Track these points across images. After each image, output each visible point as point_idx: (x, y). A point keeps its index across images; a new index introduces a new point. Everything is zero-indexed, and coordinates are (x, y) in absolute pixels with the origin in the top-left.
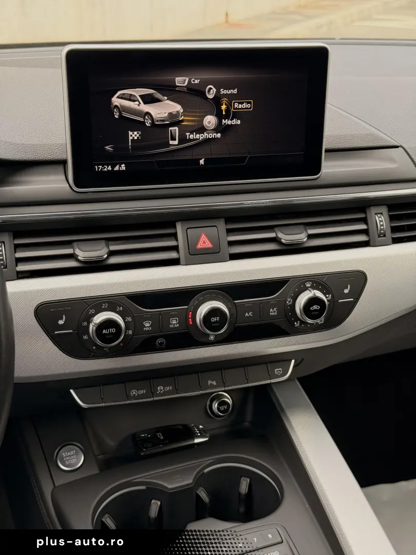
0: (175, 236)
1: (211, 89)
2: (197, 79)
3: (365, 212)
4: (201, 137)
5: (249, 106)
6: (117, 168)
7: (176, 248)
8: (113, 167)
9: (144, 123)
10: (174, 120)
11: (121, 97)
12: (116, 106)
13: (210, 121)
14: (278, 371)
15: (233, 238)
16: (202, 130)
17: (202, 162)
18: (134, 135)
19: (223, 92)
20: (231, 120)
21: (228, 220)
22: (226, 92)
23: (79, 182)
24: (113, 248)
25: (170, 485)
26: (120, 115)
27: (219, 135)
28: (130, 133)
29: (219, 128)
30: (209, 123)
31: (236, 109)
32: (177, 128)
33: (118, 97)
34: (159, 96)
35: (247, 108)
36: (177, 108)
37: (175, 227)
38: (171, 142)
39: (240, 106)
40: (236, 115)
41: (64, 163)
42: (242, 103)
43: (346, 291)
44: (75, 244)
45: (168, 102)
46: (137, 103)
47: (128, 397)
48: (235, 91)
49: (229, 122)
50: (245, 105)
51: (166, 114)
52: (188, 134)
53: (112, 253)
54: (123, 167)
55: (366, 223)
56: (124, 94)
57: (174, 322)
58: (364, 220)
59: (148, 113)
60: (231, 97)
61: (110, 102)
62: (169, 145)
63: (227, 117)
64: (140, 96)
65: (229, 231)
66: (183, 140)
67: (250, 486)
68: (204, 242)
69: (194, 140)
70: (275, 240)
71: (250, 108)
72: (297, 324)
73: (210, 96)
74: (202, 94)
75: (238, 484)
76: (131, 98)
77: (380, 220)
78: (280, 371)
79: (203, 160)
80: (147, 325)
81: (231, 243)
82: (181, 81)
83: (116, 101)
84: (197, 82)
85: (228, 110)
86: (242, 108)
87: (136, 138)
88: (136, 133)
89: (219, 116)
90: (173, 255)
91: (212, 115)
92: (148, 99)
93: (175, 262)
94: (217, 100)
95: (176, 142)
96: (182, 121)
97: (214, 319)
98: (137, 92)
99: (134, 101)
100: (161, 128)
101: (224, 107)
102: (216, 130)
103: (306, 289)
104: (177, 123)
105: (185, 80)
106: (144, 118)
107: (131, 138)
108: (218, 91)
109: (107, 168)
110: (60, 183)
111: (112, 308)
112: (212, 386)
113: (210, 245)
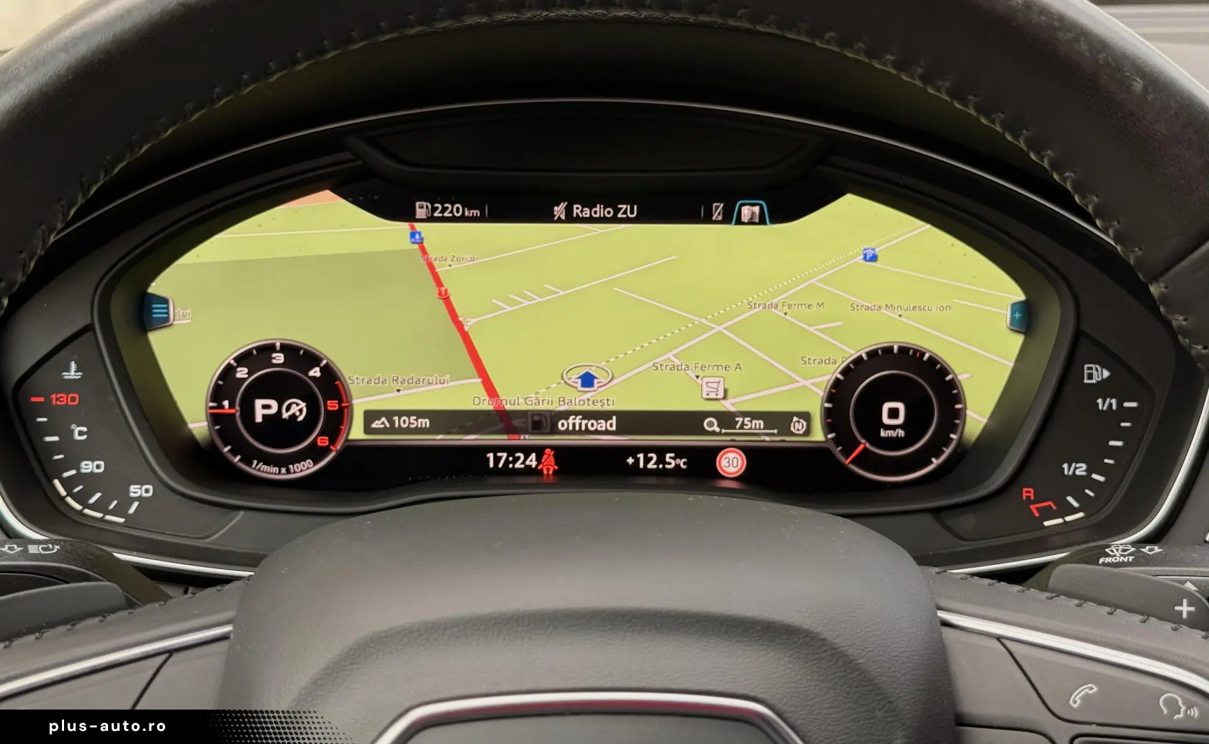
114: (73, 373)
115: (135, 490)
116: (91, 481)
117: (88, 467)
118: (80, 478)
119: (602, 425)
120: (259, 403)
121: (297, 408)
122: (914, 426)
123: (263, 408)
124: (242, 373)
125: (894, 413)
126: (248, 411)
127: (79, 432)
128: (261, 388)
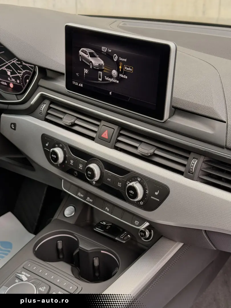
0: (98, 126)
1: (115, 56)
2: (110, 50)
3: (189, 154)
4: (111, 80)
5: (131, 70)
6: (80, 85)
7: (96, 133)
8: (78, 84)
9: (90, 66)
10: (100, 68)
11: (82, 51)
12: (80, 55)
13: (114, 72)
14: (137, 222)
15: (120, 138)
16: (111, 76)
17: (110, 93)
18: (86, 71)
20: (124, 75)
22: (121, 59)
23: (67, 86)
24: (76, 122)
26: (82, 60)
27: (118, 82)
28: (85, 70)
29: (118, 78)
30: (114, 74)
31: (126, 70)
32: (101, 72)
33: (81, 51)
34: (95, 54)
35: (130, 71)
36: (102, 62)
37: (100, 123)
38: (99, 79)
39: (127, 69)
40: (125, 73)
42: (128, 67)
44: (67, 115)
45: (99, 58)
46: (87, 55)
47: (76, 194)
48: (125, 60)
49: (122, 76)
50: (129, 69)
51: (98, 64)
52: (106, 77)
54: (82, 86)
55: (187, 161)
56: (83, 50)
57: (81, 166)
59: (91, 62)
60: (123, 63)
61: (78, 53)
63: (121, 73)
64: (89, 53)
66: (104, 79)
68: (105, 135)
69: (108, 81)
71: (132, 71)
73: (115, 60)
74: (112, 58)
76: (85, 53)
77: (196, 163)
78: (138, 223)
79: (111, 92)
80: (72, 162)
82: (104, 49)
84: (110, 51)
85: (122, 69)
86: (128, 70)
87: (87, 73)
88: (87, 70)
89: (118, 70)
90: (95, 136)
91: (115, 70)
92: (92, 55)
94: (118, 62)
95: (101, 80)
96: (103, 70)
97: (89, 173)
98: (88, 50)
99: (87, 54)
100: (95, 70)
101: (120, 67)
104: (102, 70)
105: (105, 49)
106: (90, 64)
107: (85, 72)
108: (118, 58)
109: (77, 84)
110: (61, 84)
111: (62, 148)
112: (106, 211)
113: (107, 137)
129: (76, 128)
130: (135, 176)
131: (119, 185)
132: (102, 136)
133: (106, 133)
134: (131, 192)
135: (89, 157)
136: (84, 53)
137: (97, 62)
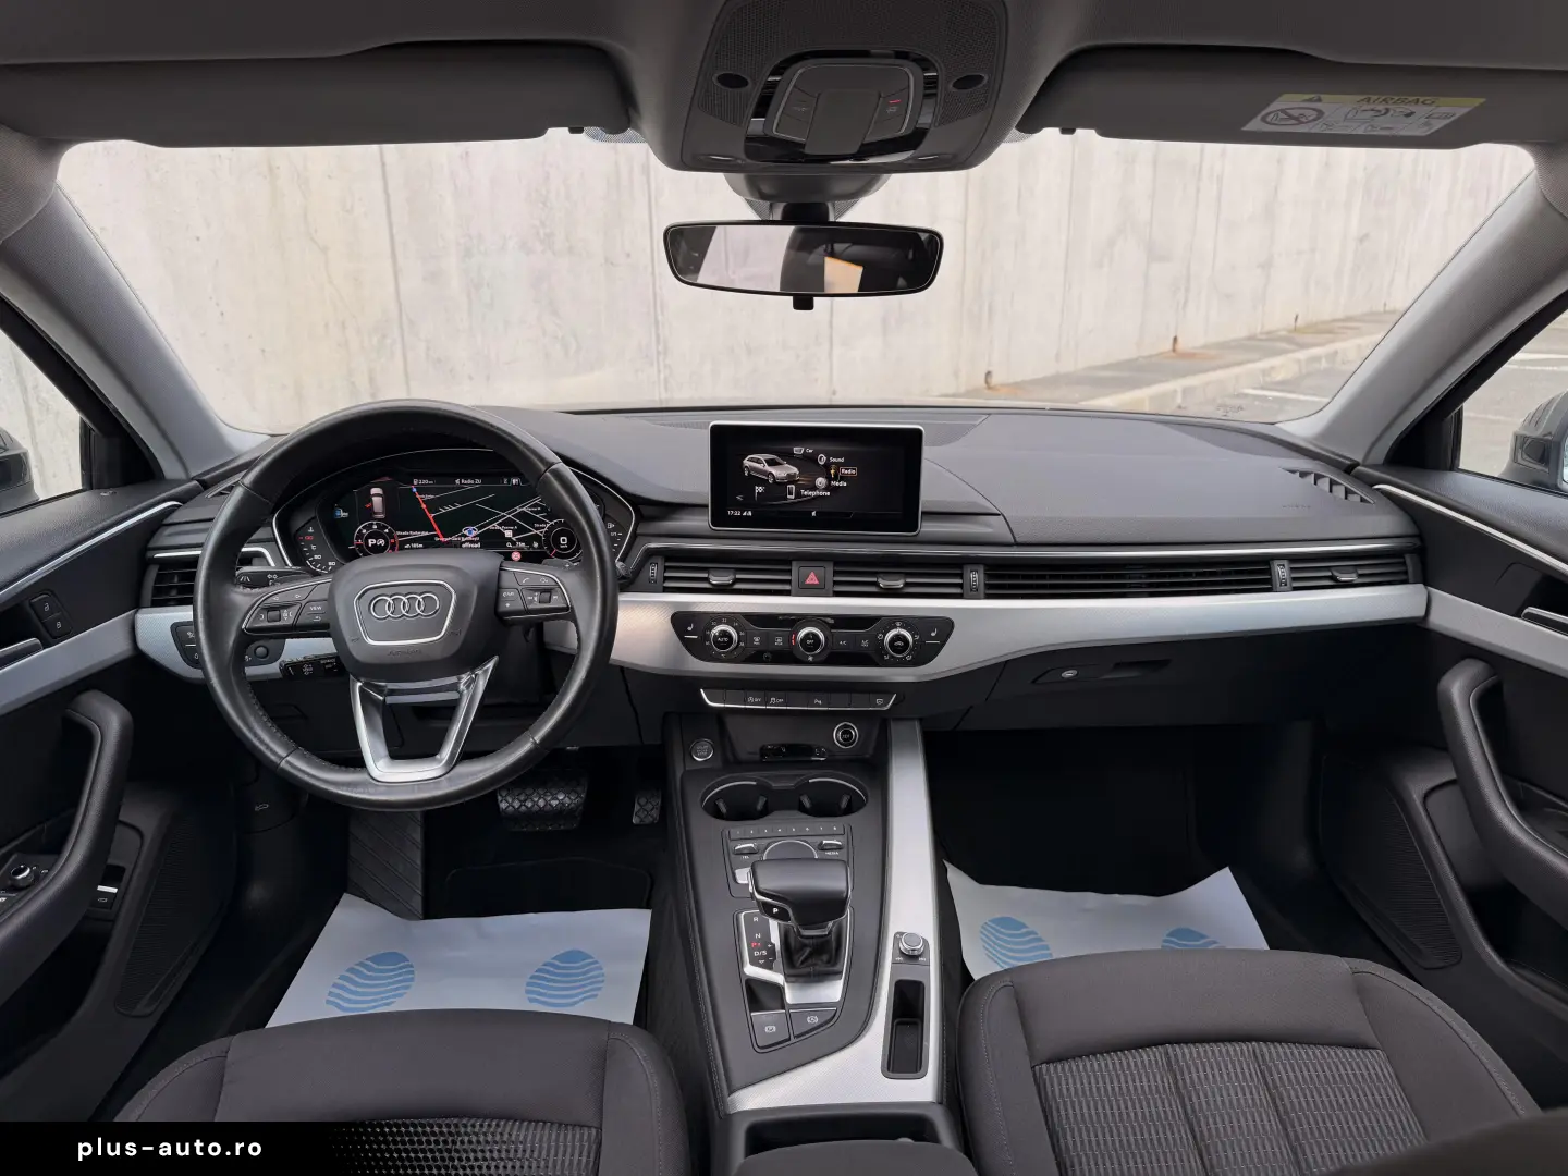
0: (789, 572)
1: (821, 457)
2: (811, 449)
3: (961, 568)
4: (813, 494)
5: (854, 472)
6: (745, 514)
7: (789, 582)
8: (742, 513)
9: (767, 480)
10: (791, 479)
11: (751, 460)
12: (746, 466)
13: (821, 481)
14: (879, 699)
15: (837, 579)
16: (814, 488)
17: (814, 514)
18: (759, 489)
19: (832, 459)
20: (839, 482)
21: (836, 564)
22: (835, 460)
23: (715, 522)
24: (738, 576)
25: (775, 785)
26: (749, 474)
27: (828, 494)
28: (756, 487)
29: (829, 488)
30: (820, 483)
31: (843, 473)
32: (793, 486)
33: (748, 460)
34: (780, 460)
35: (853, 474)
36: (795, 470)
37: (791, 565)
38: (789, 496)
39: (847, 472)
40: (843, 478)
41: (706, 506)
42: (848, 469)
43: (933, 634)
44: (712, 571)
45: (787, 465)
46: (763, 465)
47: (745, 703)
48: (842, 460)
49: (837, 484)
50: (851, 471)
51: (785, 475)
52: (802, 491)
53: (737, 581)
54: (750, 513)
55: (962, 578)
56: (753, 458)
57: (779, 641)
58: (961, 576)
59: (771, 473)
60: (838, 465)
61: (742, 463)
62: (786, 499)
63: (835, 479)
64: (765, 460)
65: (836, 573)
66: (798, 495)
67: (850, 802)
69: (807, 496)
70: (876, 584)
71: (855, 474)
72: (886, 658)
73: (822, 463)
74: (814, 461)
75: (840, 798)
76: (758, 461)
77: (975, 577)
78: (881, 700)
79: (815, 512)
80: (757, 640)
81: (835, 583)
82: (798, 450)
83: (746, 462)
84: (810, 451)
85: (836, 475)
86: (848, 474)
87: (760, 491)
88: (760, 487)
89: (829, 479)
90: (787, 587)
91: (823, 477)
92: (771, 463)
93: (787, 593)
94: (827, 466)
95: (793, 497)
96: (798, 481)
97: (809, 642)
98: (762, 457)
99: (760, 463)
100: (780, 485)
101: (832, 472)
102: (826, 489)
103: (895, 627)
104: (793, 482)
105: (801, 450)
106: (768, 477)
107: (756, 491)
108: (828, 459)
109: (738, 513)
110: (701, 522)
111: (729, 623)
112: (818, 705)
113: (816, 582)
114: (311, 530)
115: (330, 563)
116: (317, 561)
117: (316, 557)
118: (314, 560)
119: (476, 546)
120: (370, 541)
121: (382, 542)
122: (571, 543)
123: (371, 542)
124: (364, 531)
125: (564, 540)
126: (367, 543)
127: (313, 547)
128: (370, 536)
129: (737, 586)
130: (890, 621)
131: (865, 644)
132: (807, 582)
133: (812, 576)
134: (899, 643)
135: (792, 621)
136: (756, 462)
137: (781, 472)
